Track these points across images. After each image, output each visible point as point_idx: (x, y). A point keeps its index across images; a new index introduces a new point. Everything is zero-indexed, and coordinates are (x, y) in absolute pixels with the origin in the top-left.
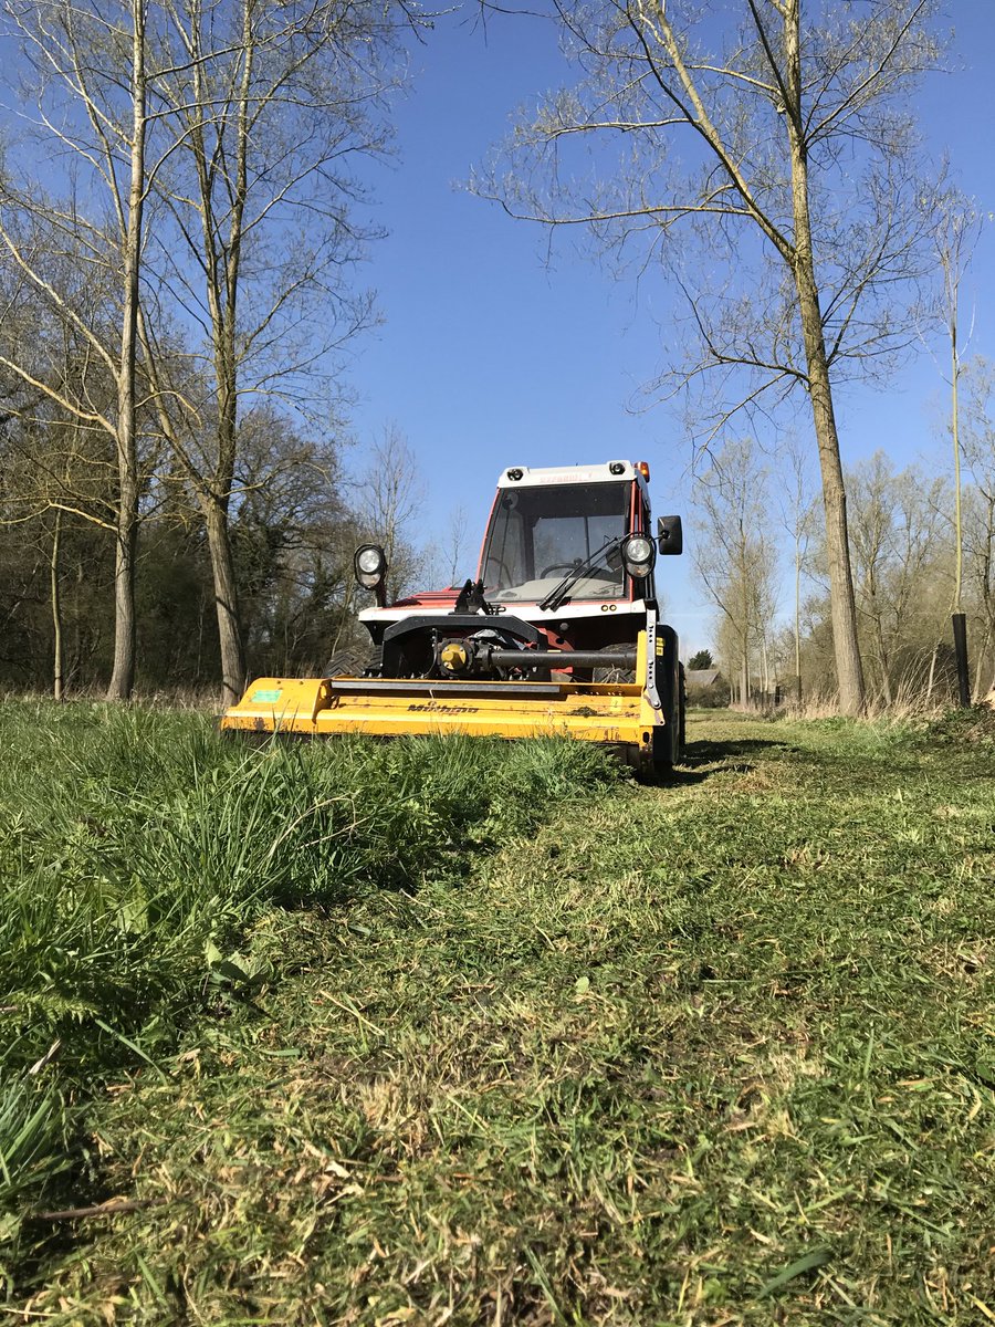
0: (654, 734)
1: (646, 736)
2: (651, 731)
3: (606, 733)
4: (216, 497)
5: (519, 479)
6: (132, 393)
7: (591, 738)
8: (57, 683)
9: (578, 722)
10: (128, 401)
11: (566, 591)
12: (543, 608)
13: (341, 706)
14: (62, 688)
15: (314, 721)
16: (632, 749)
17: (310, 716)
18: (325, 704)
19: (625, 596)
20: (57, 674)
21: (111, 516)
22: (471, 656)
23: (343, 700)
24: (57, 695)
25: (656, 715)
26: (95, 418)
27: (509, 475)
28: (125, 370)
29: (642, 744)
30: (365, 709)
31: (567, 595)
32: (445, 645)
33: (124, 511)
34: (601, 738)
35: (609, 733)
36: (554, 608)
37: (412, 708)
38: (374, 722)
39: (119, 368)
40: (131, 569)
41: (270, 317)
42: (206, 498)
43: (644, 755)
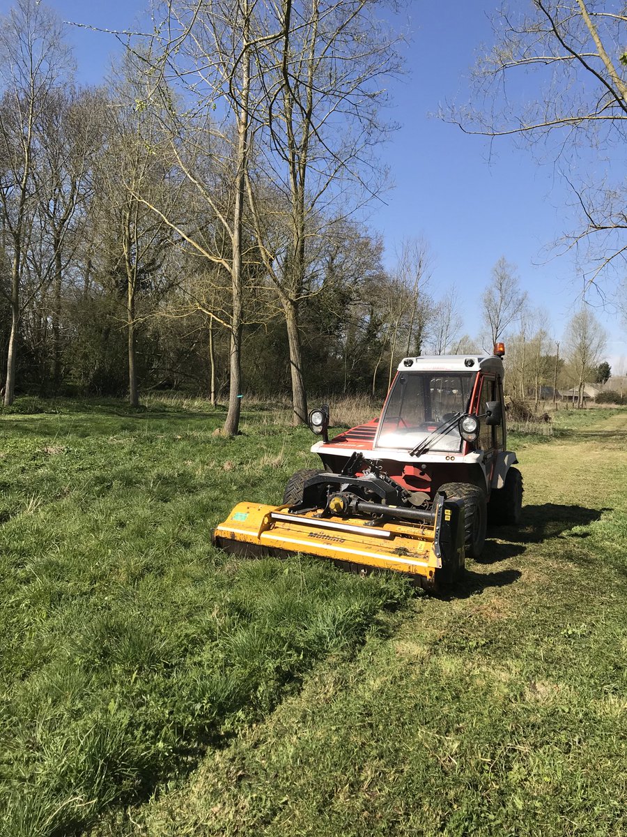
0: (435, 573)
1: (431, 572)
2: (434, 571)
3: (409, 568)
4: (291, 301)
5: (410, 366)
6: (240, 246)
7: (401, 569)
8: (212, 394)
9: (396, 559)
10: (237, 251)
11: (425, 446)
12: (412, 455)
13: (276, 528)
14: (215, 397)
15: (259, 538)
16: (424, 578)
17: (257, 534)
18: (267, 528)
19: (460, 451)
20: (213, 390)
21: (228, 320)
22: (346, 504)
23: (278, 524)
24: (212, 402)
25: (438, 561)
26: (220, 261)
27: (405, 363)
28: (236, 233)
29: (429, 577)
30: (286, 531)
31: (427, 448)
32: (333, 497)
33: (235, 316)
34: (406, 570)
35: (411, 568)
36: (418, 455)
37: (311, 535)
38: (289, 543)
39: (232, 231)
40: (238, 351)
41: (327, 184)
42: (286, 301)
43: (429, 583)
